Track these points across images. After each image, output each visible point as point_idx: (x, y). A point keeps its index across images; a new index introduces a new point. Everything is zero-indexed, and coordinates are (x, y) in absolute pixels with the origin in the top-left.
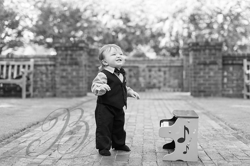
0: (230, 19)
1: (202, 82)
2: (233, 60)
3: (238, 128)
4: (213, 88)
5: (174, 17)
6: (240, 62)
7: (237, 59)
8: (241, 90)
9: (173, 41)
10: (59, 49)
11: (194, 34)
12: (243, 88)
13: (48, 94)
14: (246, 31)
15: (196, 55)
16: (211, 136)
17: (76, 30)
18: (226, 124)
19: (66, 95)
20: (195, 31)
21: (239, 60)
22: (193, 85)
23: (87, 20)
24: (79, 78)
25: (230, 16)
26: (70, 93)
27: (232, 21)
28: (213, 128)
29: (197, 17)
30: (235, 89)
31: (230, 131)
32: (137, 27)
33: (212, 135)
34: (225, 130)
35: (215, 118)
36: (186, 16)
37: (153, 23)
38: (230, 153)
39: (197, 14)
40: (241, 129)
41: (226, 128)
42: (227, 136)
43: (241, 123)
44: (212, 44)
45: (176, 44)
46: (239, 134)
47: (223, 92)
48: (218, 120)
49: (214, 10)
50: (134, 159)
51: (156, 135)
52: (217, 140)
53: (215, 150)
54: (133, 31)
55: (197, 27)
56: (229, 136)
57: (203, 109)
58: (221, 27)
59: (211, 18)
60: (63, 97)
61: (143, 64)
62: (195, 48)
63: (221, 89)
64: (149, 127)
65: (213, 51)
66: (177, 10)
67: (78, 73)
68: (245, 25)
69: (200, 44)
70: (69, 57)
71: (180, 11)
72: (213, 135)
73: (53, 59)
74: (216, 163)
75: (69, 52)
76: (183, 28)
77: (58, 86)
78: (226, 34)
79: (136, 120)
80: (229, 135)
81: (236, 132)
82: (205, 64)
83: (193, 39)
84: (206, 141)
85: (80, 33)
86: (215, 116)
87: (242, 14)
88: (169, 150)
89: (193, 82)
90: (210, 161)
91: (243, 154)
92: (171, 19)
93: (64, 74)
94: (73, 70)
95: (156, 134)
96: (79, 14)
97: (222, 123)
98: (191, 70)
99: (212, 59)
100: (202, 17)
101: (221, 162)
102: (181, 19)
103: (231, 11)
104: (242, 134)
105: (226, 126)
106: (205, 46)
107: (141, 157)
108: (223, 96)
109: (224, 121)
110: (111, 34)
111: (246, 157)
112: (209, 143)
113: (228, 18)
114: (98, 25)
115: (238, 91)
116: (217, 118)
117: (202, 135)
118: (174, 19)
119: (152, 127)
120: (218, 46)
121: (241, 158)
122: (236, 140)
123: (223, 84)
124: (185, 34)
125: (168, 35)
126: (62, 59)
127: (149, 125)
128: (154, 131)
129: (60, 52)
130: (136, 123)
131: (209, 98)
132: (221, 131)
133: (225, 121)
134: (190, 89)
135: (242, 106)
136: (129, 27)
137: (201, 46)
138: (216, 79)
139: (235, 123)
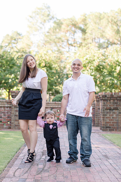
1: (108, 121)
15: (104, 103)
22: (102, 123)
44: (115, 96)
65: (116, 101)
69: (107, 96)
82: (110, 109)
99: (115, 106)
106: (111, 97)
120: (119, 98)
131: (113, 132)
137: (108, 97)
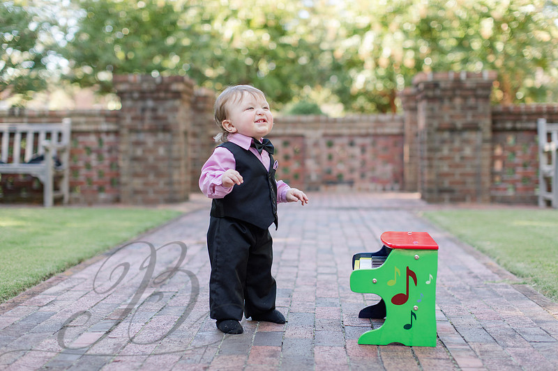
0: (508, 30)
1: (445, 169)
2: (515, 121)
3: (526, 272)
4: (471, 185)
5: (385, 23)
6: (532, 125)
7: (525, 118)
8: (533, 189)
9: (382, 78)
10: (126, 95)
11: (428, 62)
12: (537, 182)
13: (102, 196)
14: (544, 57)
15: (432, 109)
16: (465, 289)
17: (165, 53)
18: (498, 262)
19: (143, 198)
20: (430, 55)
21: (529, 121)
22: (426, 178)
23: (190, 32)
24: (173, 160)
25: (508, 23)
26: (152, 196)
27: (513, 33)
28: (470, 273)
29: (434, 25)
30: (519, 185)
31: (507, 279)
32: (302, 46)
33: (468, 287)
34: (497, 276)
35: (475, 249)
36: (411, 23)
37: (337, 38)
38: (507, 326)
39: (436, 18)
40: (532, 274)
41: (498, 273)
42: (500, 290)
43: (533, 262)
44: (469, 84)
45: (389, 84)
46: (528, 286)
47: (494, 193)
48: (482, 255)
49: (474, 9)
50: (294, 342)
51: (343, 289)
52: (479, 299)
53: (474, 322)
54: (291, 55)
55: (436, 48)
56: (506, 290)
57: (448, 229)
58: (490, 46)
59: (468, 26)
60: (135, 203)
61: (316, 129)
62: (430, 93)
63: (488, 185)
64: (328, 270)
65: (472, 102)
66: (391, 8)
67: (169, 151)
68: (542, 43)
69: (442, 85)
70: (148, 114)
71: (399, 11)
72: (471, 287)
73: (114, 119)
74: (477, 350)
75: (150, 103)
76: (405, 49)
77: (124, 179)
78: (499, 63)
79: (299, 255)
80: (506, 287)
81: (522, 282)
82: (453, 130)
83: (427, 74)
84: (454, 301)
85: (174, 60)
86: (474, 246)
87: (535, 18)
88: (373, 321)
89: (426, 171)
90: (463, 345)
91: (537, 330)
92: (377, 28)
93: (139, 152)
94: (157, 143)
95: (344, 285)
96: (172, 17)
97: (490, 261)
98: (422, 143)
99: (469, 119)
100: (446, 24)
101: (487, 347)
102: (401, 28)
103: (510, 11)
104: (535, 284)
105: (500, 268)
106: (453, 89)
107: (309, 336)
108: (493, 200)
109: (495, 258)
110: (244, 63)
111: (544, 335)
112: (462, 306)
113: (505, 27)
114: (214, 43)
115: (527, 189)
116: (478, 249)
117: (446, 288)
118: (383, 29)
119: (335, 271)
120: (482, 90)
121: (531, 338)
122: (522, 298)
123: (493, 174)
124: (409, 62)
125: (370, 64)
126: (134, 119)
127: (328, 267)
128: (340, 279)
129: (129, 103)
130: (298, 260)
131: (462, 205)
132: (487, 280)
133: (498, 257)
134: (419, 186)
135: (535, 224)
136: (284, 46)
137: (444, 90)
138: (477, 162)
139: (518, 261)
